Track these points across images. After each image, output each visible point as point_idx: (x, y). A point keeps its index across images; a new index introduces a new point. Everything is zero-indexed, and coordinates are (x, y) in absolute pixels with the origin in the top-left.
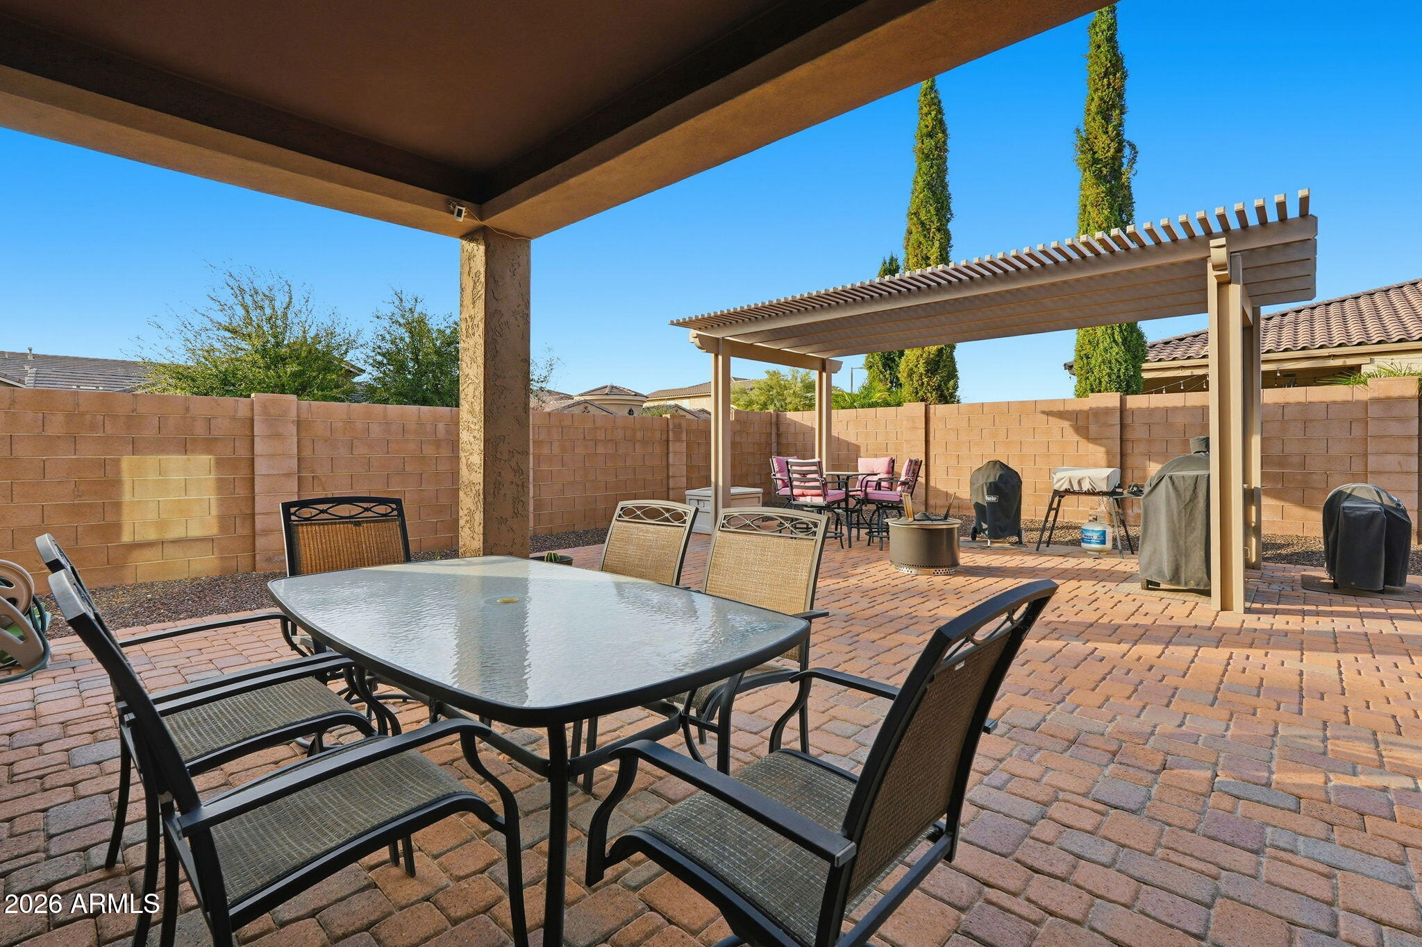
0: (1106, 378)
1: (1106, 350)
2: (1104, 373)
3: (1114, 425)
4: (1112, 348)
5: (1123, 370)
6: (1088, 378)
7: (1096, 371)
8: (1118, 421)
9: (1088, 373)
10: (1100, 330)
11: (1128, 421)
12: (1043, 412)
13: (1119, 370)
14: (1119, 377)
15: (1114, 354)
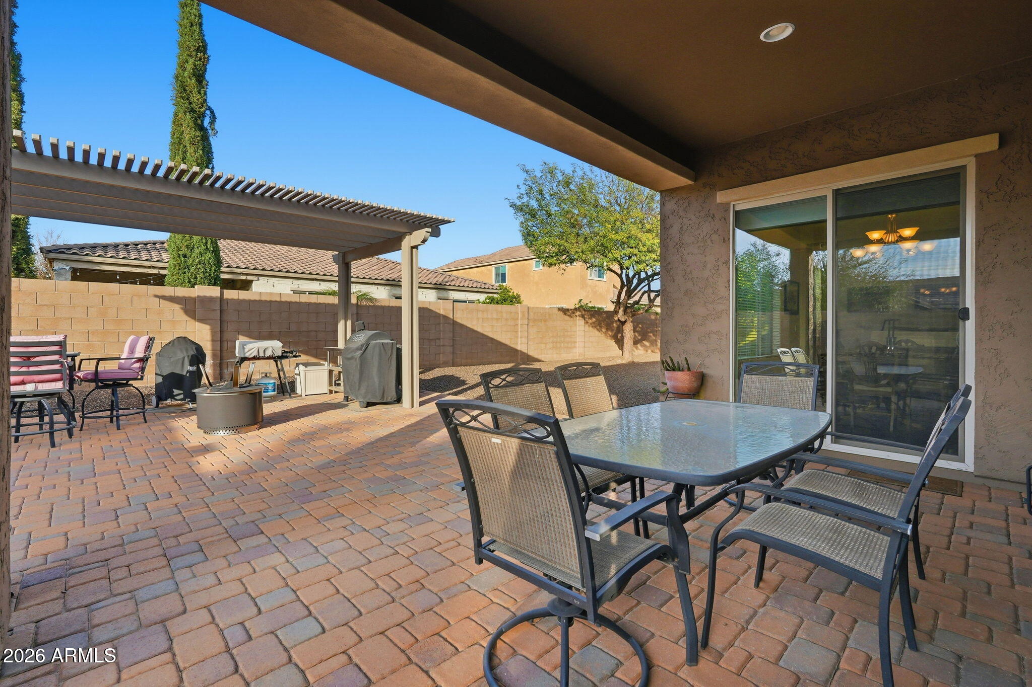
0: (202, 275)
1: (201, 254)
2: (201, 271)
3: (214, 310)
4: (206, 253)
5: (213, 271)
6: (185, 273)
7: (192, 269)
8: (218, 308)
9: (185, 269)
10: (196, 238)
11: (225, 307)
12: (156, 296)
13: (210, 270)
14: (210, 275)
15: (207, 258)
